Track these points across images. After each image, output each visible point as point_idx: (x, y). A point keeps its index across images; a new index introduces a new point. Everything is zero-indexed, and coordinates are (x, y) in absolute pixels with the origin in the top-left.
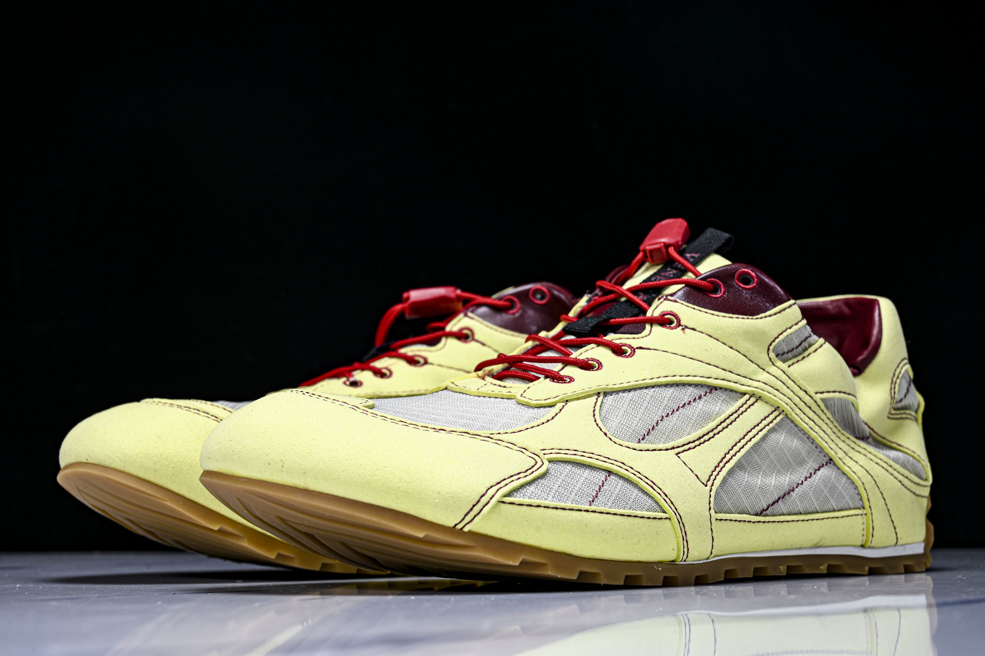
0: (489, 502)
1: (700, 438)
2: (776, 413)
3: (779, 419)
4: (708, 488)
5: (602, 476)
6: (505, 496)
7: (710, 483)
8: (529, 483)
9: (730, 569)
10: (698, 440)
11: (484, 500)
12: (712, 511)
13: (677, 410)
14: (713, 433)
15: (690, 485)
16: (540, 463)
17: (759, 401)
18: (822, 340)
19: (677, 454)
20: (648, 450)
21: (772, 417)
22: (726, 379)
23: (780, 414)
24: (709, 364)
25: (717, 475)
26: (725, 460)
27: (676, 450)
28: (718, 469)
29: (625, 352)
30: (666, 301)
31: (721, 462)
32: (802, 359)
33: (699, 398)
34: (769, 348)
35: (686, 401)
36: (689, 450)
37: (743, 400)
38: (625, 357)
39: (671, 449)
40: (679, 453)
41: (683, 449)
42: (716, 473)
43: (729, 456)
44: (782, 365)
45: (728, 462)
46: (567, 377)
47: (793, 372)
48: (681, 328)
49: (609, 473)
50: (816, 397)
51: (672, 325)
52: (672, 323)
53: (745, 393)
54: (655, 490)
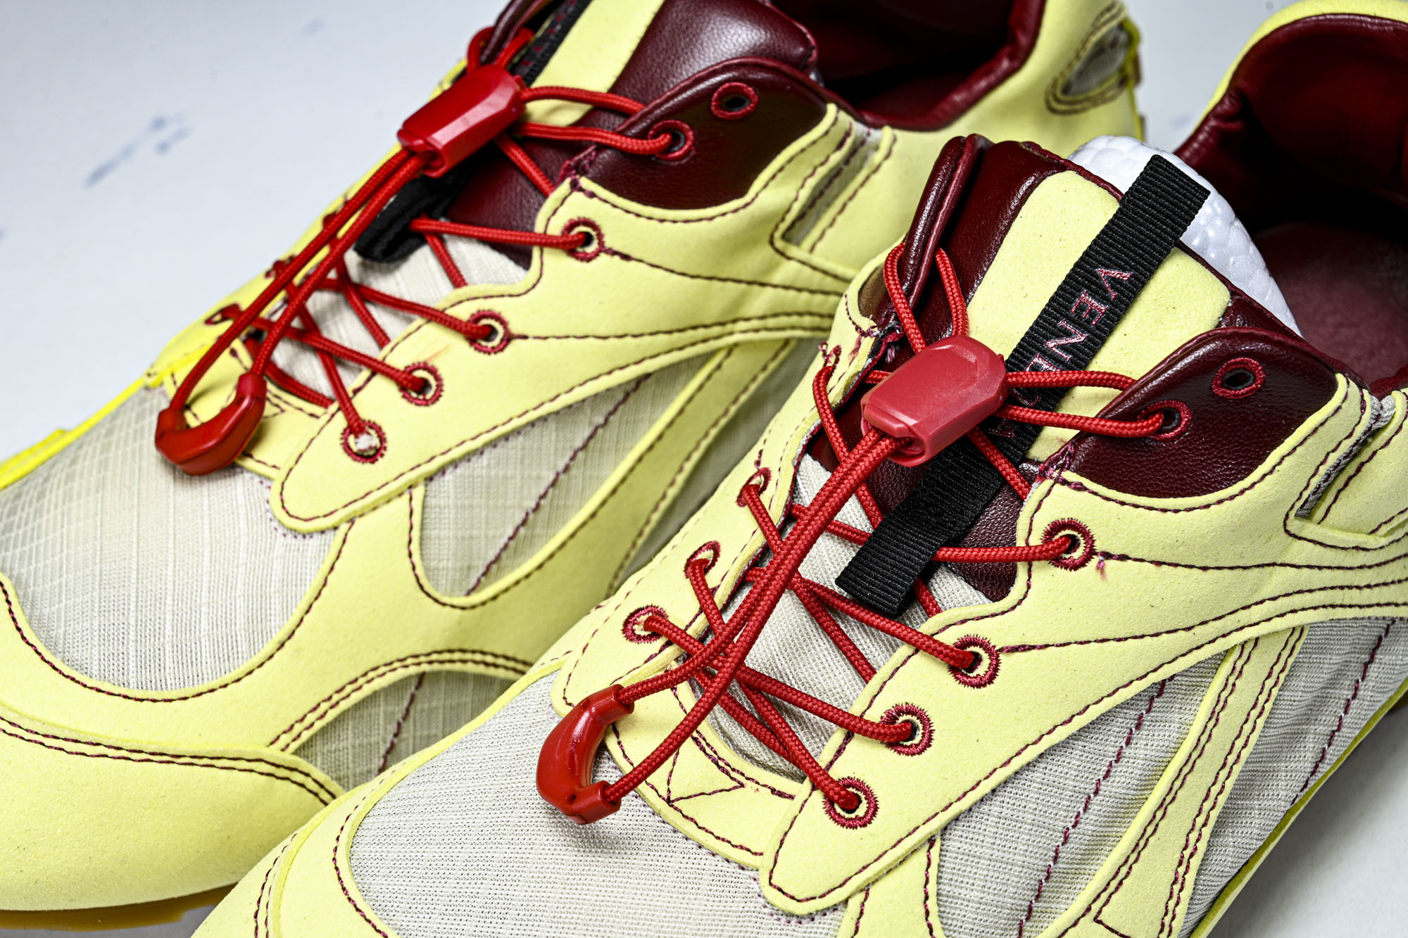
1: (1138, 841)
2: (1296, 636)
7: (1164, 935)
10: (1134, 850)
17: (1261, 642)
18: (1401, 401)
19: (1096, 919)
22: (1194, 646)
23: (1302, 631)
24: (1157, 635)
25: (1177, 904)
26: (1187, 853)
27: (1095, 907)
28: (1177, 887)
29: (977, 659)
30: (1058, 486)
31: (1180, 863)
32: (1358, 470)
33: (1138, 726)
34: (1287, 516)
35: (1112, 751)
36: (1117, 889)
37: (1225, 668)
38: (979, 686)
39: (1083, 915)
40: (1100, 912)
41: (1104, 896)
42: (1174, 899)
43: (1193, 836)
44: (1310, 529)
45: (1192, 855)
46: (859, 785)
47: (1333, 527)
48: (1096, 560)
50: (1377, 540)
51: (1076, 555)
52: (1074, 548)
53: (1233, 648)
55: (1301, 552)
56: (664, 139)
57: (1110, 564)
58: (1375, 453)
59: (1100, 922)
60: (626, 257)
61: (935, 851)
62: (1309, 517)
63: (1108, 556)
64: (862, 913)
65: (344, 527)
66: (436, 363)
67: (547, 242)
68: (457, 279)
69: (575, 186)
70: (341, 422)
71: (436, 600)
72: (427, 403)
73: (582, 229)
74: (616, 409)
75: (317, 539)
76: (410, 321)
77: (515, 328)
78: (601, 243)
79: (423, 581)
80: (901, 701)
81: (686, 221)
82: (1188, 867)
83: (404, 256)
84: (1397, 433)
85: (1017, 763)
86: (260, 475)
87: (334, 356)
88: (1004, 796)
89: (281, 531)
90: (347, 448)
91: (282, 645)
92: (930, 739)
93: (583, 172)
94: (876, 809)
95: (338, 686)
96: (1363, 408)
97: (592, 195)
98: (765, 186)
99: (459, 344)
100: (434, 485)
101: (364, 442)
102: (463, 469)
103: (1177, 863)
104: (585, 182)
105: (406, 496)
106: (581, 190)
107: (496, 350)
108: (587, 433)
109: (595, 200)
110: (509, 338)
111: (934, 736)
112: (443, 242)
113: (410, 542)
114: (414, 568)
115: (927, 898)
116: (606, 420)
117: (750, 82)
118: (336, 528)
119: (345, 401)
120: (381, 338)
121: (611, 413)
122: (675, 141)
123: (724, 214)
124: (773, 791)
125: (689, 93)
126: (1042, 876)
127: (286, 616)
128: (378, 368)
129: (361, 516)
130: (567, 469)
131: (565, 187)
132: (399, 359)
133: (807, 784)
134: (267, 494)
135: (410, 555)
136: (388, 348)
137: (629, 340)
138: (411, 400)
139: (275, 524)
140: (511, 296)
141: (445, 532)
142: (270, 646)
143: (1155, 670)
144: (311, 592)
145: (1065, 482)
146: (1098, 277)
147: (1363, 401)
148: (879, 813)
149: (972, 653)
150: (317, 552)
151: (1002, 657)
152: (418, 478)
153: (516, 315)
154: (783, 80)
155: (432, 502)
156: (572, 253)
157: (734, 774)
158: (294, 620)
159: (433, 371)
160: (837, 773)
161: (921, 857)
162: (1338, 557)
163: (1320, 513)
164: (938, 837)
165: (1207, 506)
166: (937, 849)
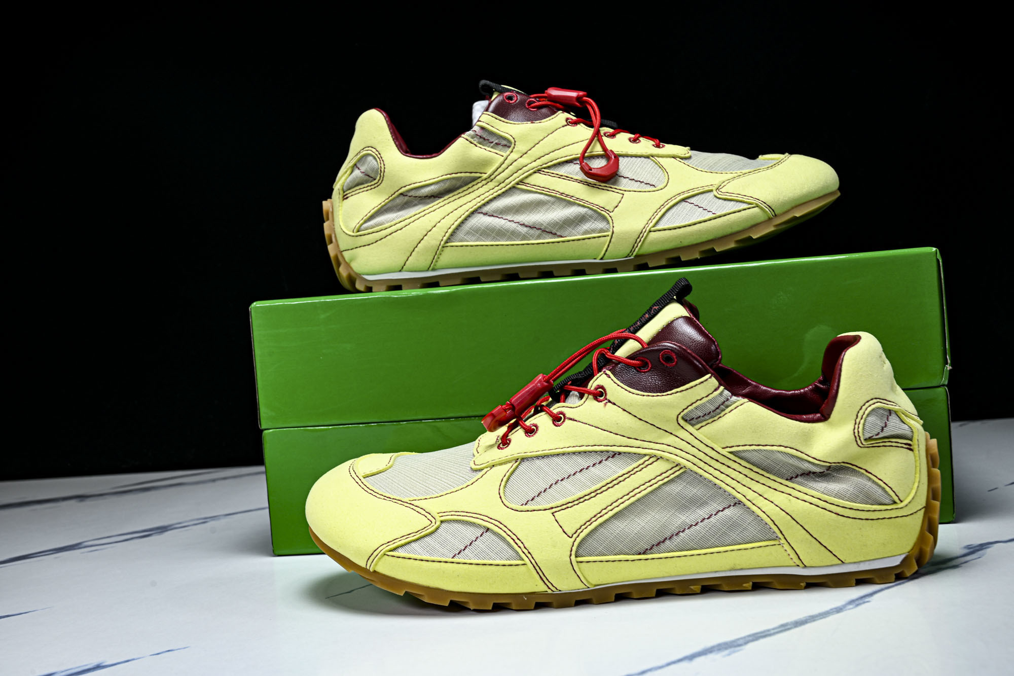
1: (580, 498)
2: (677, 468)
3: (677, 473)
4: (572, 540)
5: (477, 532)
6: (391, 551)
7: (575, 536)
8: (415, 541)
9: (620, 592)
10: (577, 500)
12: (573, 557)
13: (574, 475)
14: (596, 493)
15: (553, 539)
16: (433, 524)
17: (660, 460)
18: (744, 400)
19: (553, 513)
20: (528, 511)
21: (669, 472)
22: (629, 445)
23: (680, 468)
24: (617, 434)
25: (586, 529)
26: (599, 515)
27: (554, 510)
28: (588, 523)
29: (560, 419)
30: (604, 375)
31: (594, 517)
33: (599, 463)
34: (678, 417)
35: (586, 465)
36: (565, 509)
37: (640, 461)
38: (556, 426)
39: (549, 509)
40: (555, 512)
41: (559, 508)
42: (586, 526)
43: (605, 511)
44: (692, 429)
45: (601, 517)
47: (701, 433)
48: (606, 401)
49: (488, 529)
50: (724, 452)
51: (602, 398)
52: (601, 396)
53: (645, 455)
54: (517, 544)
55: (682, 434)
57: (609, 404)
58: (726, 414)
59: (554, 516)
62: (693, 425)
63: (610, 401)
64: (486, 473)
80: (536, 423)
82: (597, 520)
84: (735, 409)
88: (546, 460)
103: (593, 515)
111: (535, 434)
126: (542, 491)
145: (606, 374)
149: (560, 417)
151: (567, 420)
161: (510, 464)
162: (702, 447)
163: (698, 426)
164: (519, 459)
165: (644, 396)
166: (517, 463)
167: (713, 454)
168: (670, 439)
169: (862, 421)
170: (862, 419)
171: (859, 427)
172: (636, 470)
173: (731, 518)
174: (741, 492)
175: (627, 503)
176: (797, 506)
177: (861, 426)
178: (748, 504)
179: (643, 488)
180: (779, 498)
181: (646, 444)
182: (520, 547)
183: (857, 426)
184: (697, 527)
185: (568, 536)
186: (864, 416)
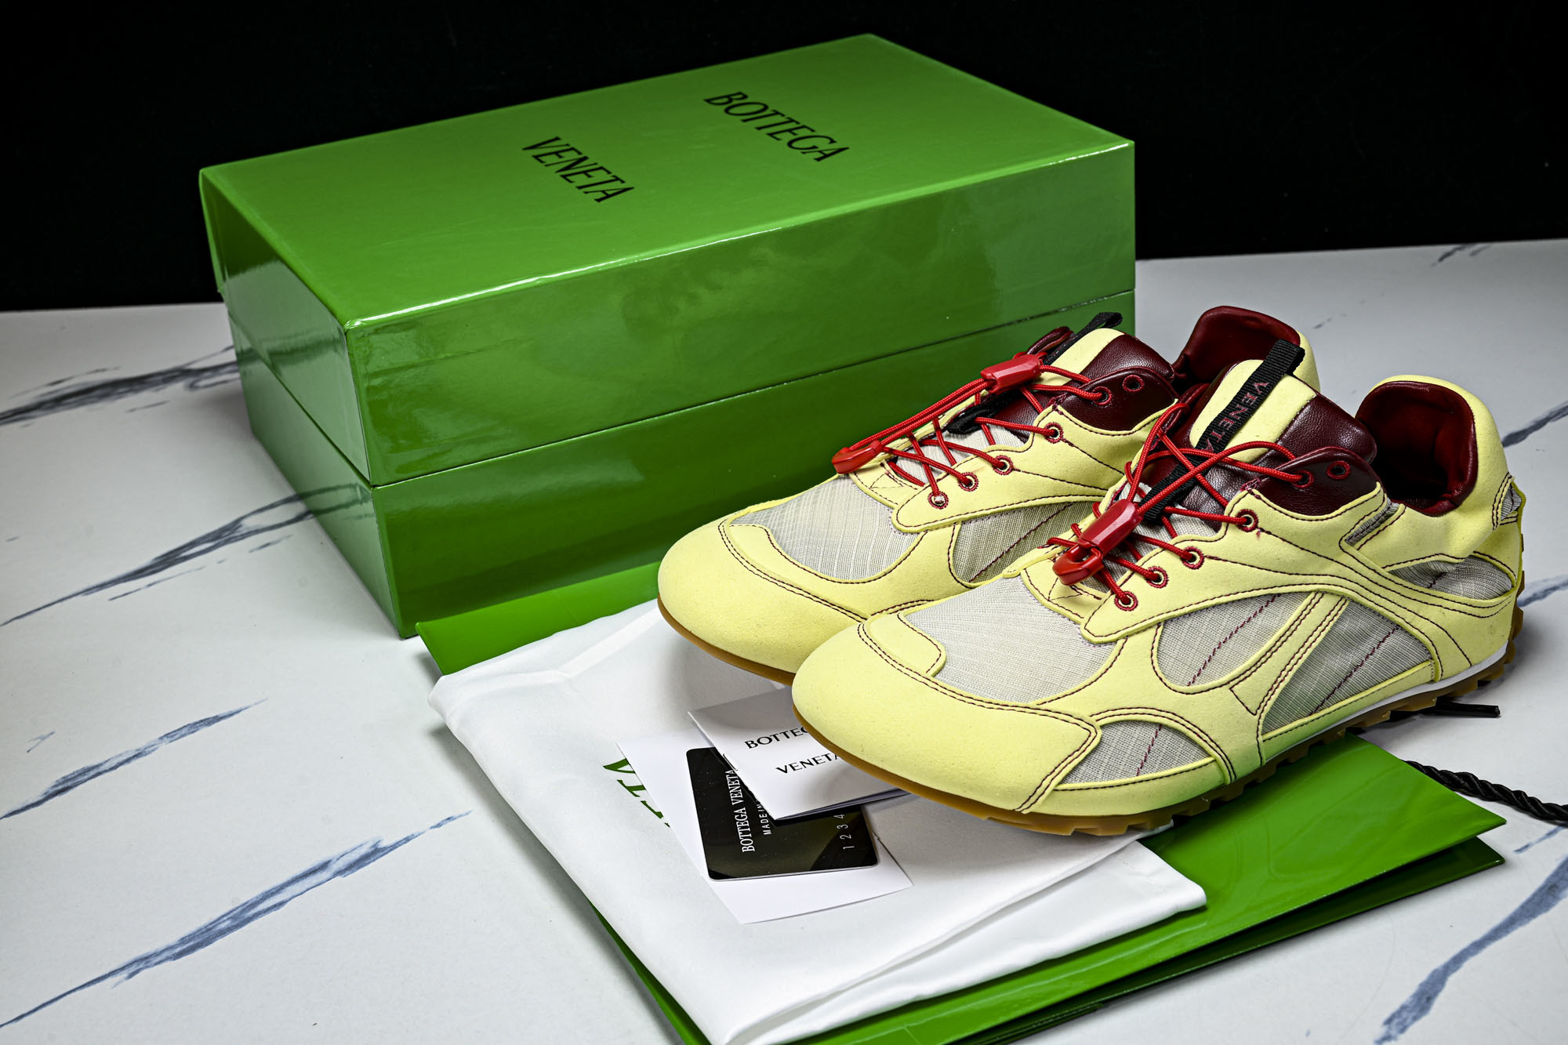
0: (1043, 793)
1: (1257, 662)
2: (1343, 601)
3: (1344, 607)
4: (1257, 717)
5: (1151, 732)
6: (1060, 783)
7: (1259, 711)
8: (1081, 763)
10: (1255, 664)
11: (1040, 791)
12: (1260, 735)
13: (1236, 632)
15: (1238, 722)
16: (1093, 734)
17: (1325, 595)
18: (1402, 506)
19: (1231, 689)
20: (1198, 692)
21: (1338, 608)
22: (1289, 583)
23: (1346, 601)
24: (1275, 571)
25: (1269, 700)
26: (1279, 679)
27: (1232, 683)
28: (1271, 692)
29: (1194, 558)
30: (1249, 495)
31: (1275, 683)
32: (1378, 533)
33: (1260, 611)
34: (1341, 539)
35: (1246, 618)
36: (1243, 680)
37: (1307, 601)
38: (1193, 568)
39: (1226, 684)
40: (1233, 686)
41: (1237, 680)
42: (1268, 697)
43: (1284, 673)
44: (1352, 550)
45: (1281, 681)
46: (1132, 595)
47: (1362, 554)
48: (1257, 530)
49: (1161, 726)
50: (1385, 572)
51: (1249, 526)
52: (1249, 523)
53: (1310, 592)
54: (1201, 738)
55: (1346, 559)
56: (1099, 395)
57: (1263, 534)
58: (1386, 527)
59: (1232, 691)
60: (1071, 445)
61: (1160, 630)
62: (1352, 544)
63: (1262, 530)
64: (1123, 647)
65: (923, 533)
66: (977, 474)
67: (1036, 431)
68: (991, 441)
69: (1054, 408)
70: (930, 490)
71: (955, 578)
72: (969, 490)
73: (1054, 428)
74: (1052, 516)
75: (908, 537)
76: (967, 456)
77: (1016, 466)
78: (1061, 436)
79: (952, 567)
80: (1157, 565)
81: (1102, 434)
82: (1278, 686)
83: (970, 433)
84: (1397, 519)
85: (1202, 605)
86: (888, 506)
87: (928, 465)
88: (1195, 618)
89: (894, 530)
90: (931, 501)
91: (885, 575)
92: (1166, 583)
93: (1059, 403)
94: (1137, 605)
95: (905, 602)
96: (1384, 500)
97: (1062, 413)
98: (1140, 429)
99: (989, 468)
100: (965, 526)
101: (939, 498)
102: (979, 523)
103: (1273, 681)
104: (1059, 407)
105: (952, 527)
106: (1057, 410)
107: (1004, 474)
108: (1037, 524)
109: (1062, 416)
110: (1013, 469)
111: (1168, 582)
112: (989, 428)
113: (950, 547)
114: (949, 560)
115: (1153, 648)
116: (1047, 520)
117: (1142, 377)
118: (918, 533)
119: (933, 483)
120: (953, 461)
121: (1050, 518)
122: (1103, 397)
123: (1119, 435)
124: (1095, 597)
125: (1114, 376)
126: (1207, 660)
127: (889, 562)
128: (950, 472)
129: (931, 530)
130: (1025, 537)
131: (1051, 407)
132: (961, 469)
133: (1109, 592)
134: (890, 515)
135: (949, 554)
136: (956, 465)
137: (1065, 483)
138: (962, 487)
139: (892, 526)
140: (1016, 452)
141: (965, 549)
142: (880, 573)
143: (1272, 588)
144: (903, 555)
145: (1253, 494)
146: (1254, 387)
147: (1384, 498)
148: (1138, 607)
149: (1192, 555)
150: (907, 542)
151: (1205, 559)
152: (959, 519)
153: (1017, 460)
154: (1157, 380)
155: (963, 533)
156: (1047, 438)
157: (1078, 591)
158: (893, 565)
159: (975, 477)
160: (1124, 588)
161: (1152, 631)
162: (1365, 571)
163: (1358, 545)
164: (1162, 624)
165: (1311, 520)
166: (1161, 628)
167: (1375, 577)
168: (1333, 568)
169: (1500, 505)
170: (1499, 503)
171: (1497, 513)
172: (1305, 613)
173: (1392, 648)
174: (1402, 616)
175: (1305, 656)
176: (1450, 619)
177: (1499, 511)
178: (1409, 627)
179: (1316, 633)
180: (1433, 613)
181: (1309, 579)
182: (1205, 741)
183: (1495, 512)
184: (1363, 667)
185: (1252, 714)
186: (1502, 499)
